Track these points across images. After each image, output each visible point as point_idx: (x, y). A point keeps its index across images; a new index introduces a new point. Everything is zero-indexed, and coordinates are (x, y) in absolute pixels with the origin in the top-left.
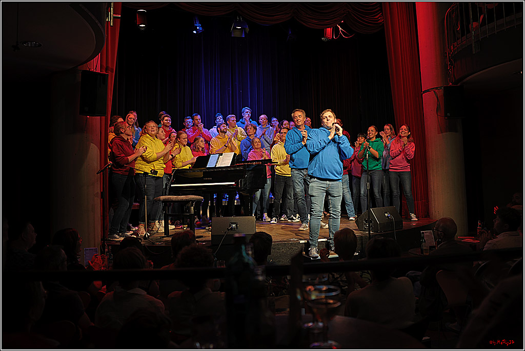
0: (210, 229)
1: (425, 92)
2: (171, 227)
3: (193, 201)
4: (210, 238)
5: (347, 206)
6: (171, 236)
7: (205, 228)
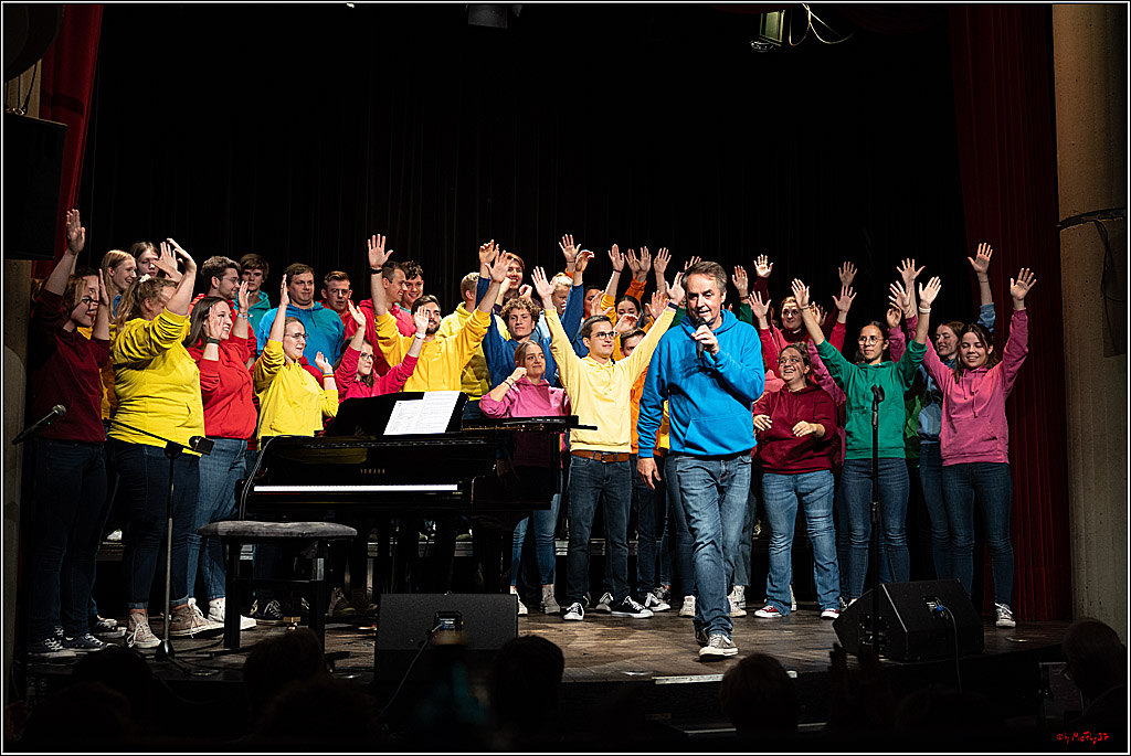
0: (372, 631)
1: (1070, 222)
2: (246, 622)
3: (321, 539)
4: (370, 661)
5: (820, 574)
6: (245, 650)
7: (354, 630)
